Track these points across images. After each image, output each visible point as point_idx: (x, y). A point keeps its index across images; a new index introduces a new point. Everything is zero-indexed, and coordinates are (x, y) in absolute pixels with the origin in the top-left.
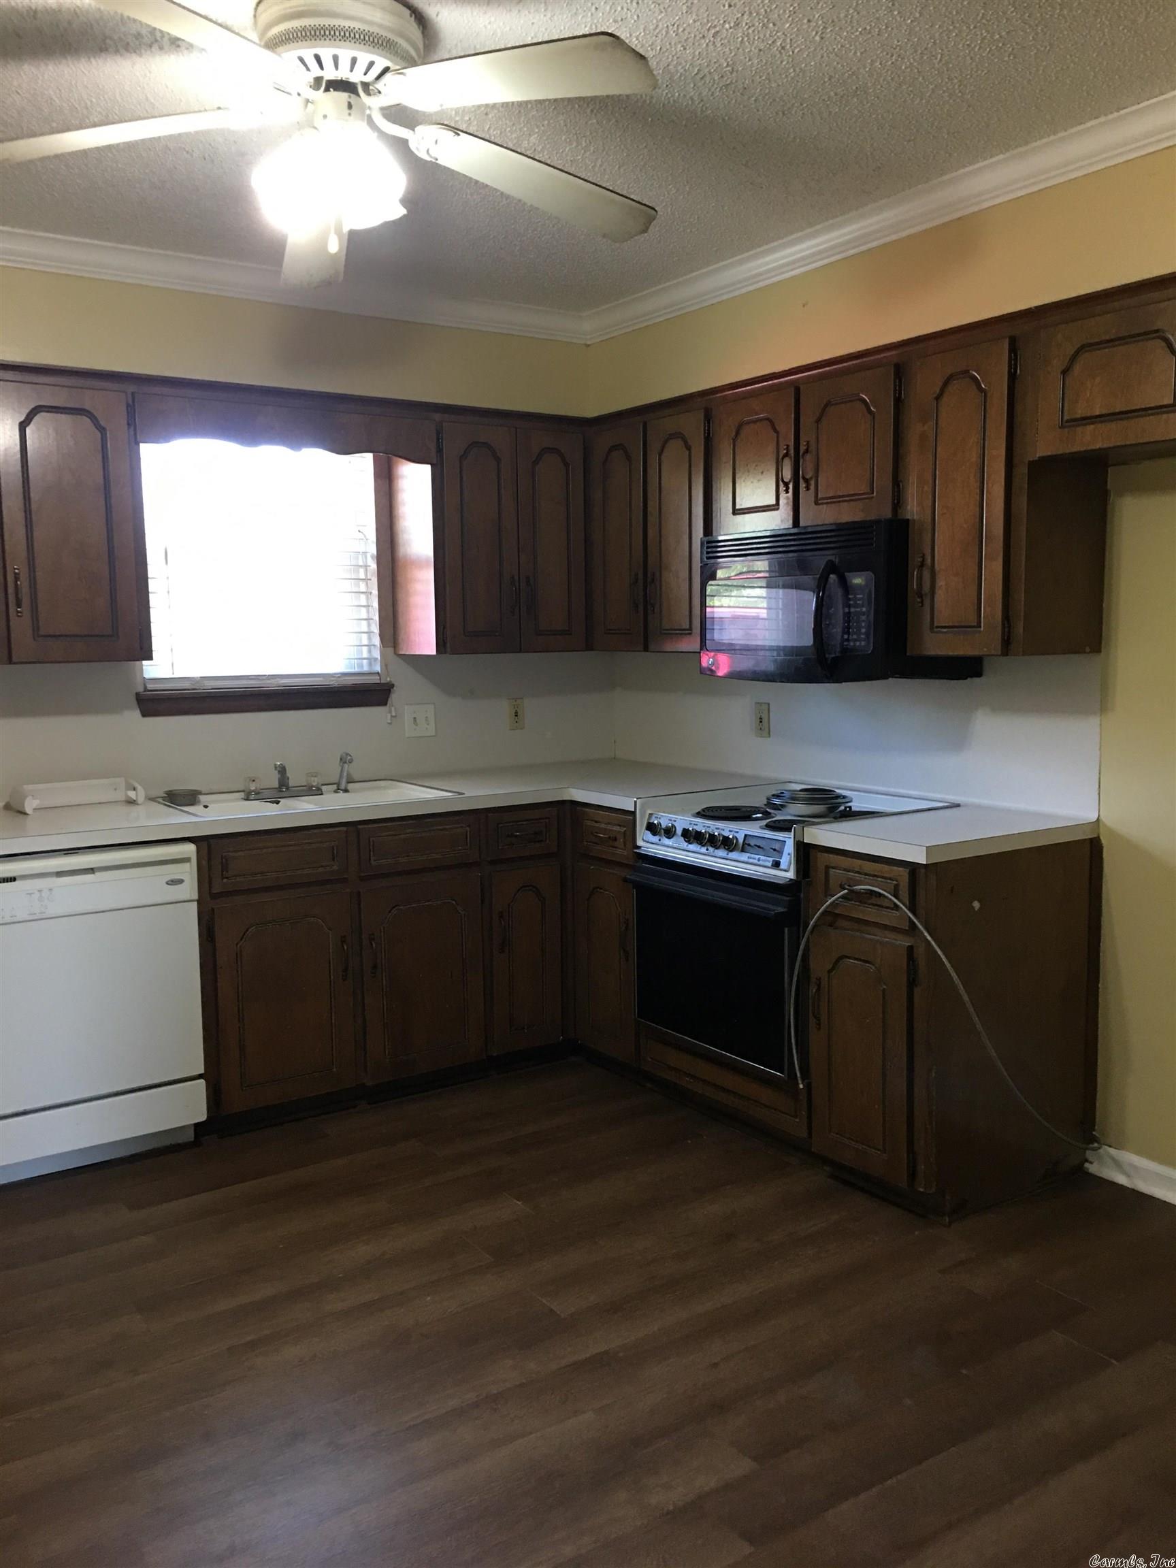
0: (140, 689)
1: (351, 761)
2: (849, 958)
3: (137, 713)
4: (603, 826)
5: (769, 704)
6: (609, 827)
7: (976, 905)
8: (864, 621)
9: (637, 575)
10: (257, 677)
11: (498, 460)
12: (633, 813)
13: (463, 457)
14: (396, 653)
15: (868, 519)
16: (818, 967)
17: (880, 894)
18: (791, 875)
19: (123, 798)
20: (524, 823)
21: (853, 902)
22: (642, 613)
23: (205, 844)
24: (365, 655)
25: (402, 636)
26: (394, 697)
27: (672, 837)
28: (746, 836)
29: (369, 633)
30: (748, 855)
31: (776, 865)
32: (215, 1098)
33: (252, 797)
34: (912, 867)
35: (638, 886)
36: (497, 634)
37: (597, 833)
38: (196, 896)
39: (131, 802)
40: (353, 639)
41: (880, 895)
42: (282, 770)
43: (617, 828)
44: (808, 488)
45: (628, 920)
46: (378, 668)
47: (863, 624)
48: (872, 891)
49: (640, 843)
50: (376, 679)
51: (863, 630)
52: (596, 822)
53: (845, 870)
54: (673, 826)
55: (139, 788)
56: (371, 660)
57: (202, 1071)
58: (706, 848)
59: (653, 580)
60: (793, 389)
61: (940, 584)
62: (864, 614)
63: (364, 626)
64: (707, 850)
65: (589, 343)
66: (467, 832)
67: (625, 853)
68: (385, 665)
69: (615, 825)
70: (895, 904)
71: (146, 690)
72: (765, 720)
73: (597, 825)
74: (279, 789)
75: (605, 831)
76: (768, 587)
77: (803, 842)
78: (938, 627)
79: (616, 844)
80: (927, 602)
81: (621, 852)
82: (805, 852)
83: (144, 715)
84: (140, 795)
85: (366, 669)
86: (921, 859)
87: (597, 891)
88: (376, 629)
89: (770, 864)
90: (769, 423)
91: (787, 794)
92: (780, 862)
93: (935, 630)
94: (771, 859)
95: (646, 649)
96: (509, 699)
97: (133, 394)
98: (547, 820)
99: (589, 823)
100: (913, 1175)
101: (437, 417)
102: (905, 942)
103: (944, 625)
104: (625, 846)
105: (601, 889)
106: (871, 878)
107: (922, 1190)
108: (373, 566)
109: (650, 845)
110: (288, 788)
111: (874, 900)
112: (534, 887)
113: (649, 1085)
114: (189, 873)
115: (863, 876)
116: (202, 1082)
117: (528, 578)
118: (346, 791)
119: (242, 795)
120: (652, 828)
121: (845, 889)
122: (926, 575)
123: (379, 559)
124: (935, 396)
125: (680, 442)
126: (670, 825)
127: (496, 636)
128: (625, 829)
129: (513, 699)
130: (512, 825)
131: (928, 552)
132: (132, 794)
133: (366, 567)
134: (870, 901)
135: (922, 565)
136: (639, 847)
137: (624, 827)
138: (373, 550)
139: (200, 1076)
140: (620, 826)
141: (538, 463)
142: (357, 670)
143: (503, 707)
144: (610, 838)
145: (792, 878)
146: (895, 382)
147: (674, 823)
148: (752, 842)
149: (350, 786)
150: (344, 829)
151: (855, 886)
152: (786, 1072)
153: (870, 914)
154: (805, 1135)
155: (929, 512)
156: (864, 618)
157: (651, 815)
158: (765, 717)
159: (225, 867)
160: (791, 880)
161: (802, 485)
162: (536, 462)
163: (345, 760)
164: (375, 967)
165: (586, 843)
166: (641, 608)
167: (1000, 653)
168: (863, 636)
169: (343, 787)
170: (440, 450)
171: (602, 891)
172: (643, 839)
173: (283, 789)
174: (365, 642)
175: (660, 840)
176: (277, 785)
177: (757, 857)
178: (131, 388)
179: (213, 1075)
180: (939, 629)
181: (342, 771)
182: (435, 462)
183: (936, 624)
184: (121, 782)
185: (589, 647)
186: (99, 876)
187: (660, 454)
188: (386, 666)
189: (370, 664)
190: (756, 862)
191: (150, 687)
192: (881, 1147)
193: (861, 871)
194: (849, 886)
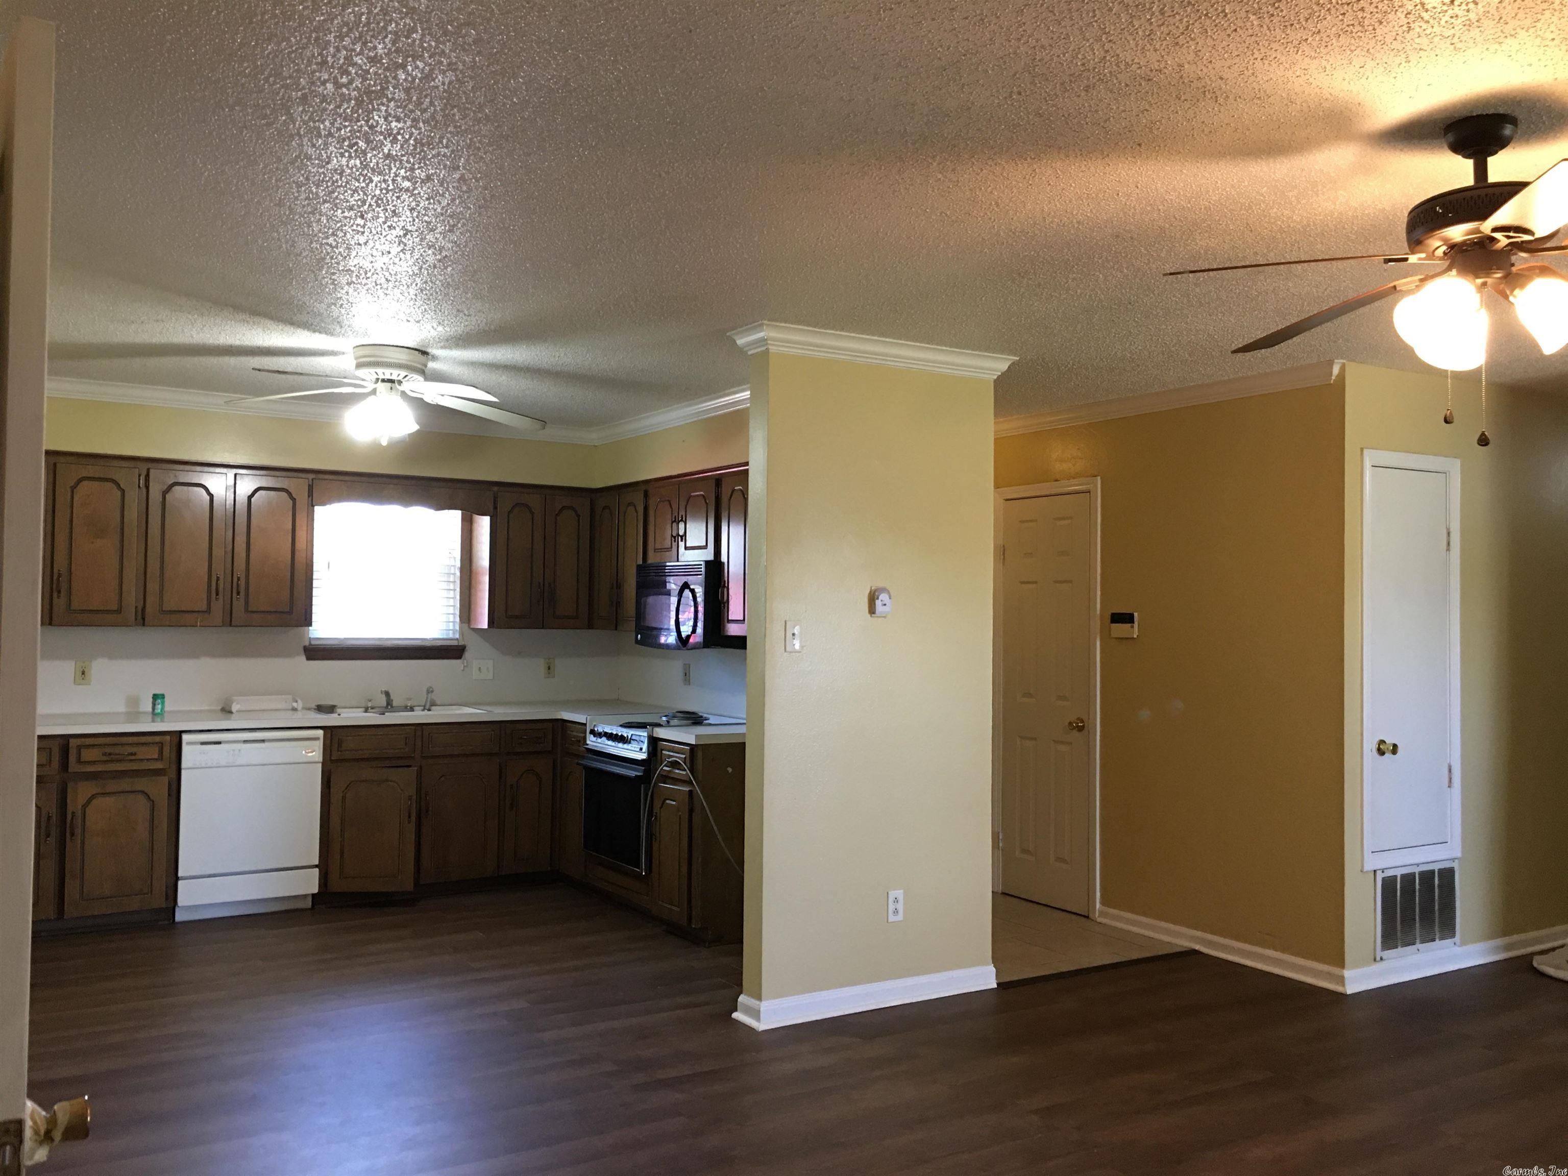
0: (307, 644)
1: (432, 692)
2: (668, 799)
3: (304, 658)
5: (689, 665)
6: (571, 732)
7: (730, 770)
9: (613, 583)
10: (380, 639)
11: (532, 513)
12: (585, 725)
13: (510, 512)
14: (469, 626)
15: (705, 560)
16: (656, 806)
17: (678, 762)
19: (290, 708)
20: (530, 731)
21: (669, 768)
22: (615, 606)
23: (329, 731)
24: (451, 628)
25: (472, 617)
26: (467, 655)
28: (632, 735)
29: (454, 614)
32: (324, 880)
33: (370, 710)
34: (691, 747)
35: (585, 767)
36: (528, 617)
38: (321, 759)
39: (294, 709)
40: (444, 618)
42: (387, 694)
44: (682, 540)
46: (457, 636)
49: (588, 742)
50: (455, 643)
53: (667, 750)
55: (299, 701)
56: (454, 631)
57: (317, 863)
59: (620, 587)
60: (678, 486)
63: (451, 610)
65: (596, 444)
66: (492, 735)
67: (579, 748)
68: (462, 633)
69: (574, 731)
70: (684, 767)
71: (310, 644)
72: (687, 674)
74: (387, 707)
75: (574, 736)
77: (653, 736)
80: (726, 606)
81: (577, 748)
82: (654, 742)
83: (308, 659)
84: (299, 705)
85: (451, 636)
87: (571, 774)
88: (458, 613)
89: (637, 750)
90: (669, 503)
91: (671, 715)
92: (642, 748)
93: (729, 621)
94: (638, 747)
95: (616, 629)
96: (544, 658)
97: (312, 480)
100: (690, 919)
101: (495, 489)
102: (686, 789)
104: (578, 743)
105: (573, 773)
106: (677, 754)
107: (693, 928)
108: (458, 574)
109: (592, 742)
110: (392, 707)
112: (536, 771)
114: (319, 746)
115: (673, 753)
116: (317, 870)
117: (550, 584)
118: (429, 710)
119: (363, 710)
120: (593, 732)
121: (668, 760)
122: (725, 592)
123: (462, 569)
127: (527, 619)
128: (579, 733)
129: (547, 658)
130: (522, 732)
131: (726, 579)
132: (295, 705)
133: (454, 574)
134: (676, 767)
135: (723, 586)
136: (586, 744)
137: (583, 733)
138: (458, 564)
139: (316, 866)
140: (577, 731)
141: (559, 515)
142: (445, 637)
143: (541, 663)
144: (571, 738)
145: (646, 756)
146: (716, 488)
148: (634, 737)
149: (433, 708)
150: (413, 727)
152: (644, 870)
153: (676, 774)
157: (592, 725)
158: (687, 672)
159: (340, 745)
160: (645, 758)
161: (680, 539)
163: (430, 691)
165: (567, 745)
166: (614, 603)
169: (427, 707)
170: (495, 508)
172: (588, 739)
173: (389, 706)
174: (452, 620)
175: (597, 740)
176: (385, 704)
178: (311, 476)
179: (324, 866)
181: (427, 698)
182: (492, 515)
183: (729, 618)
184: (290, 697)
185: (590, 626)
186: (267, 744)
187: (625, 514)
188: (463, 635)
189: (454, 633)
191: (313, 642)
192: (676, 905)
193: (673, 751)
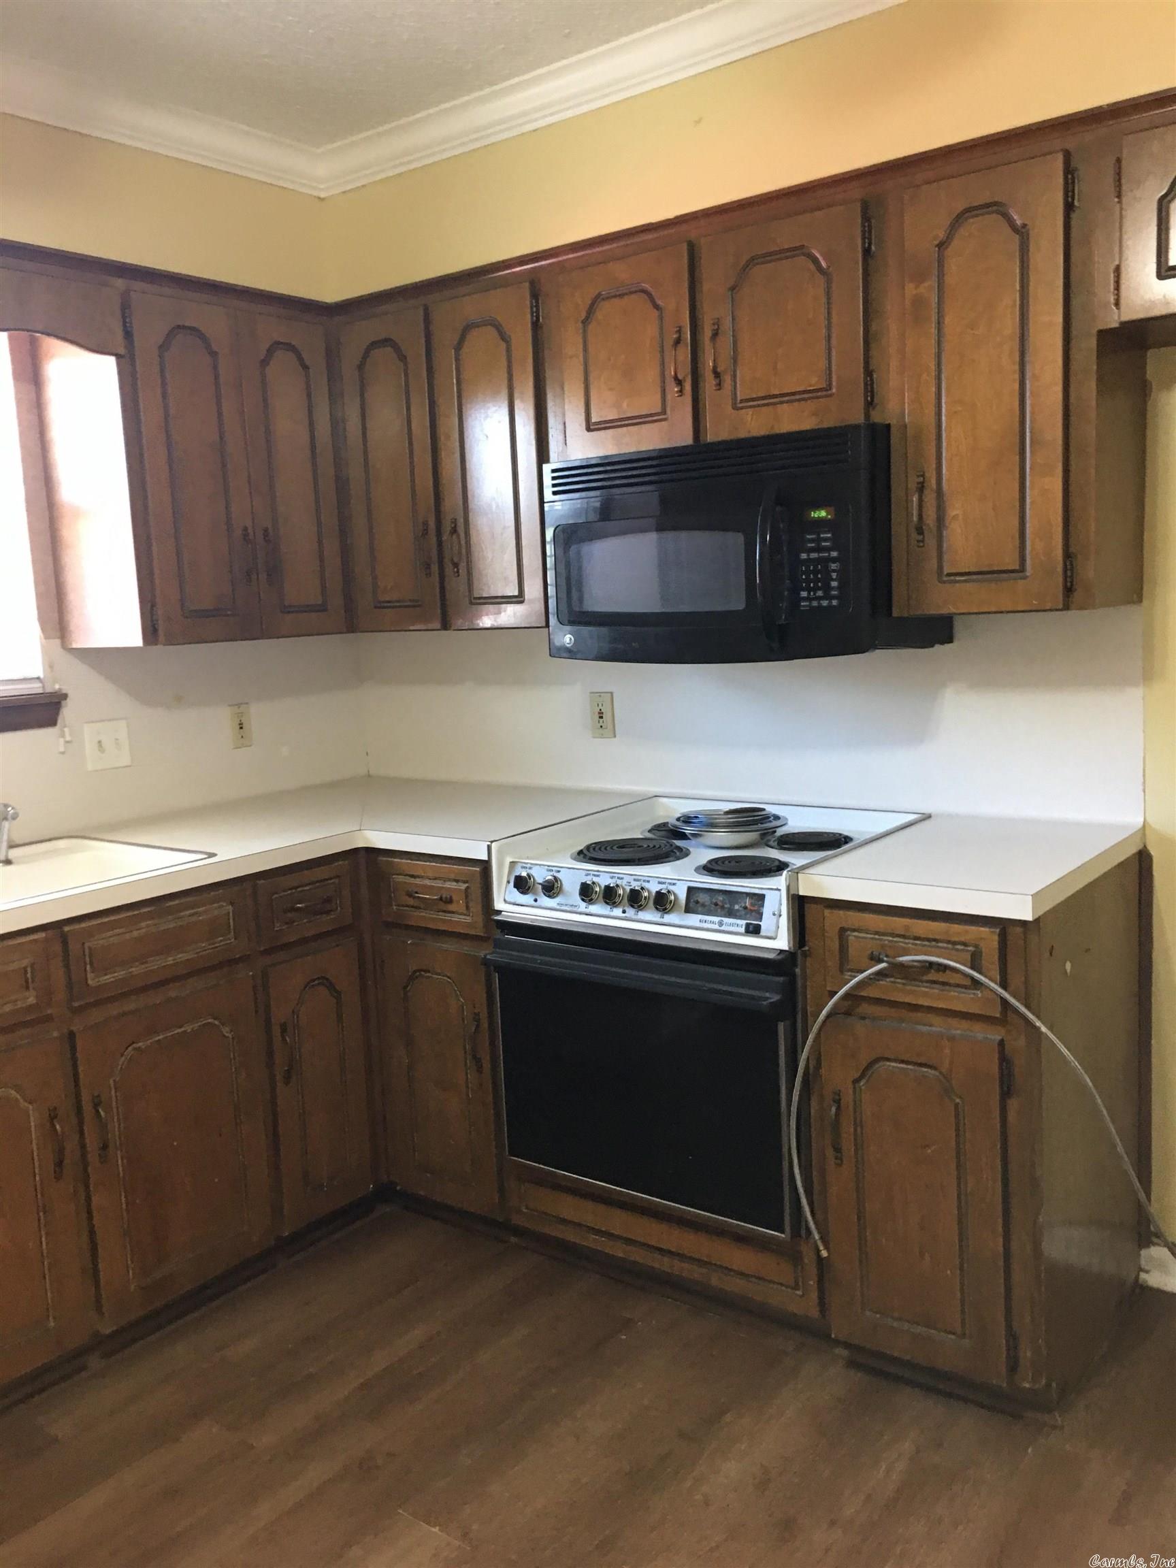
2: (888, 1060)
4: (428, 882)
5: (612, 693)
6: (438, 884)
8: (834, 571)
9: (425, 524)
11: (213, 355)
12: (486, 863)
13: (164, 347)
14: (65, 647)
15: (825, 425)
16: (837, 1075)
17: (940, 965)
18: (782, 942)
20: (307, 888)
21: (892, 979)
22: (437, 575)
25: (72, 621)
26: (68, 714)
27: (557, 896)
28: (690, 890)
30: (700, 917)
31: (754, 930)
34: (1002, 926)
35: (500, 968)
36: (229, 613)
37: (417, 893)
41: (945, 968)
43: (453, 885)
44: (719, 386)
45: (477, 1014)
46: (38, 671)
47: (834, 575)
48: (931, 964)
49: (499, 905)
51: (834, 584)
52: (412, 876)
53: (877, 933)
54: (555, 878)
58: (621, 910)
59: (454, 531)
60: (685, 246)
61: (954, 513)
62: (834, 560)
64: (624, 912)
65: (322, 195)
66: (229, 913)
67: (468, 919)
68: (50, 665)
69: (450, 880)
70: (973, 979)
72: (607, 716)
73: (418, 881)
75: (429, 889)
76: (660, 528)
77: (798, 895)
78: (949, 575)
79: (451, 907)
80: (931, 542)
81: (463, 919)
82: (801, 905)
86: (1024, 912)
87: (421, 975)
89: (743, 930)
90: (646, 297)
91: (693, 818)
92: (760, 925)
93: (945, 579)
94: (744, 922)
95: (445, 626)
96: (230, 706)
98: (336, 881)
99: (401, 879)
101: (120, 283)
102: (991, 1034)
103: (963, 571)
104: (467, 907)
105: (429, 972)
106: (926, 943)
107: (1027, 1385)
109: (518, 908)
111: (933, 976)
112: (327, 979)
113: (513, 1239)
115: (911, 941)
117: (266, 531)
118: (7, 862)
120: (522, 884)
121: (882, 961)
122: (930, 498)
124: (936, 242)
125: (491, 330)
126: (550, 877)
127: (228, 615)
128: (467, 885)
129: (236, 705)
130: (291, 894)
131: (929, 468)
134: (925, 978)
135: (921, 488)
136: (499, 912)
137: (465, 882)
140: (457, 881)
141: (268, 364)
143: (223, 717)
144: (441, 899)
145: (786, 948)
146: (863, 226)
147: (556, 874)
148: (703, 898)
151: (899, 957)
152: (788, 1228)
153: (924, 995)
154: (814, 1313)
155: (930, 410)
156: (833, 566)
157: (513, 864)
158: (606, 710)
160: (782, 951)
161: (709, 382)
162: (264, 363)
164: (105, 1147)
165: (395, 907)
166: (435, 568)
167: (1061, 606)
168: (834, 593)
170: (128, 335)
171: (428, 974)
172: (505, 900)
175: (536, 900)
177: (716, 919)
180: (952, 578)
182: (122, 351)
183: (946, 571)
185: (350, 627)
187: (458, 347)
188: (52, 667)
189: (26, 666)
190: (716, 927)
192: (959, 1330)
193: (907, 934)
194: (887, 956)
